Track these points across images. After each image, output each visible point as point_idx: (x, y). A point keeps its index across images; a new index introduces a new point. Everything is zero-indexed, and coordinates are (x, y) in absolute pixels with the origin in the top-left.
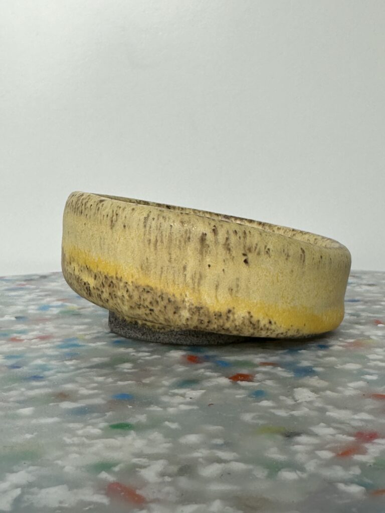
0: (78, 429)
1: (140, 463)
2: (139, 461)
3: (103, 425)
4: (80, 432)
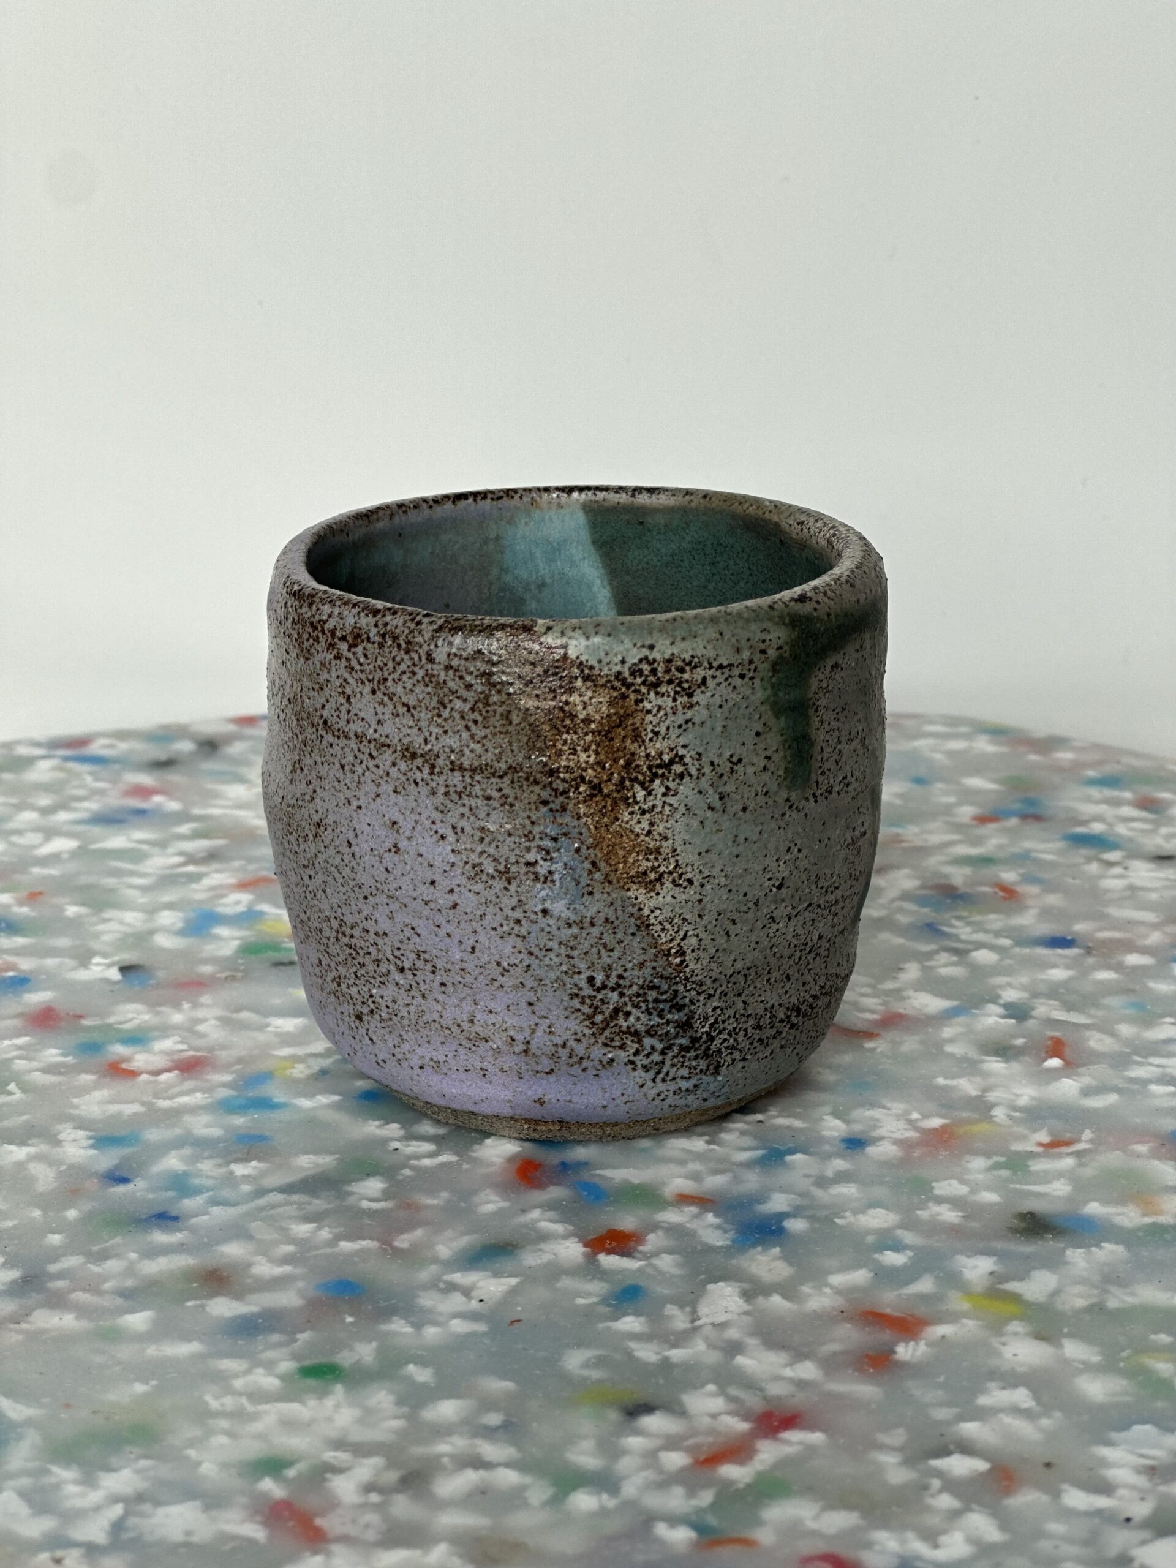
0: (236, 1376)
1: (335, 1462)
2: (335, 1457)
3: (287, 1366)
4: (238, 1383)
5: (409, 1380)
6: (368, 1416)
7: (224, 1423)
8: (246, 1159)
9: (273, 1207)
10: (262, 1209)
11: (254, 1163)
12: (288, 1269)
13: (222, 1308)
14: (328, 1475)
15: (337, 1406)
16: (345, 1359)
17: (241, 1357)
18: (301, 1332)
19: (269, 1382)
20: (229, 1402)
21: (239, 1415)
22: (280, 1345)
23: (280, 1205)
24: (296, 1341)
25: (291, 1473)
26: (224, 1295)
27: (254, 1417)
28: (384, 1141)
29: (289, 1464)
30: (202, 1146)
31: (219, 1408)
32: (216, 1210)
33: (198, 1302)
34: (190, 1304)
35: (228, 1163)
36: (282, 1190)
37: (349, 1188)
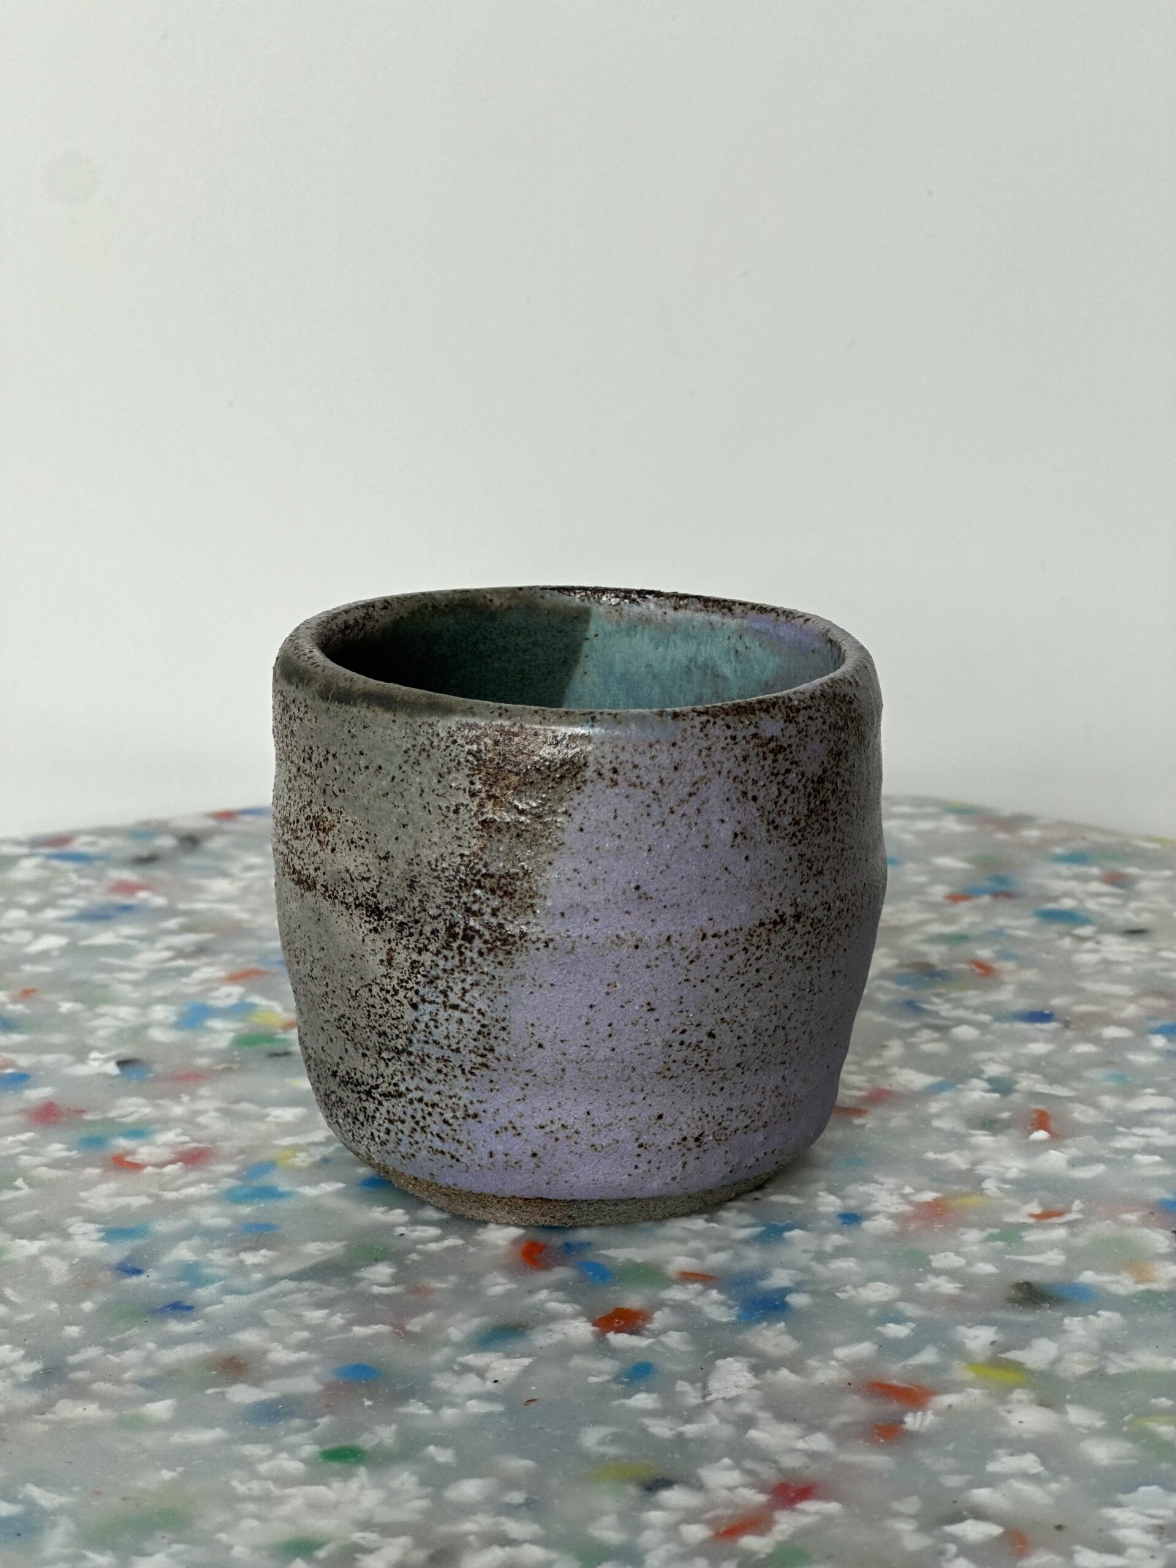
0: (261, 1460)
1: (363, 1543)
2: (363, 1538)
3: (309, 1450)
4: (263, 1468)
5: (431, 1460)
6: (392, 1498)
7: (251, 1507)
8: (255, 1249)
9: (285, 1294)
10: (273, 1297)
11: (263, 1252)
12: (303, 1355)
13: (242, 1394)
14: (358, 1556)
15: (362, 1488)
16: (366, 1441)
17: (265, 1442)
18: (322, 1416)
19: (293, 1466)
20: (255, 1486)
21: (266, 1499)
22: (301, 1430)
23: (291, 1292)
24: (317, 1425)
25: (321, 1554)
26: (242, 1382)
27: (281, 1501)
28: (390, 1227)
29: (319, 1545)
30: (211, 1235)
31: (247, 1492)
32: (229, 1299)
33: (218, 1390)
34: (210, 1391)
35: (238, 1253)
36: (292, 1277)
37: (358, 1274)
